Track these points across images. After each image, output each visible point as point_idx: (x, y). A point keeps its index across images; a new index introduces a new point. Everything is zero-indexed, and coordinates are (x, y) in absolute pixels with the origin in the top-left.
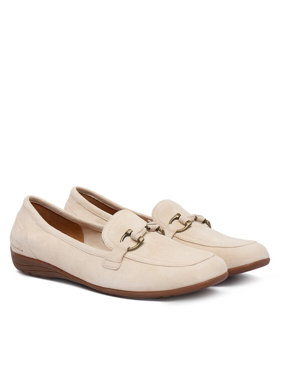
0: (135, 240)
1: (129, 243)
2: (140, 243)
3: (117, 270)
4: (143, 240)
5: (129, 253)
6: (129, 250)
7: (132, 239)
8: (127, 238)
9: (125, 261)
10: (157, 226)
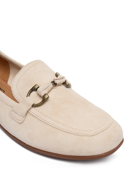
0: (40, 96)
1: (35, 98)
2: (44, 100)
3: (20, 123)
4: (48, 97)
5: (33, 108)
6: (34, 106)
7: (38, 94)
8: (34, 93)
9: (29, 116)
10: (63, 81)
